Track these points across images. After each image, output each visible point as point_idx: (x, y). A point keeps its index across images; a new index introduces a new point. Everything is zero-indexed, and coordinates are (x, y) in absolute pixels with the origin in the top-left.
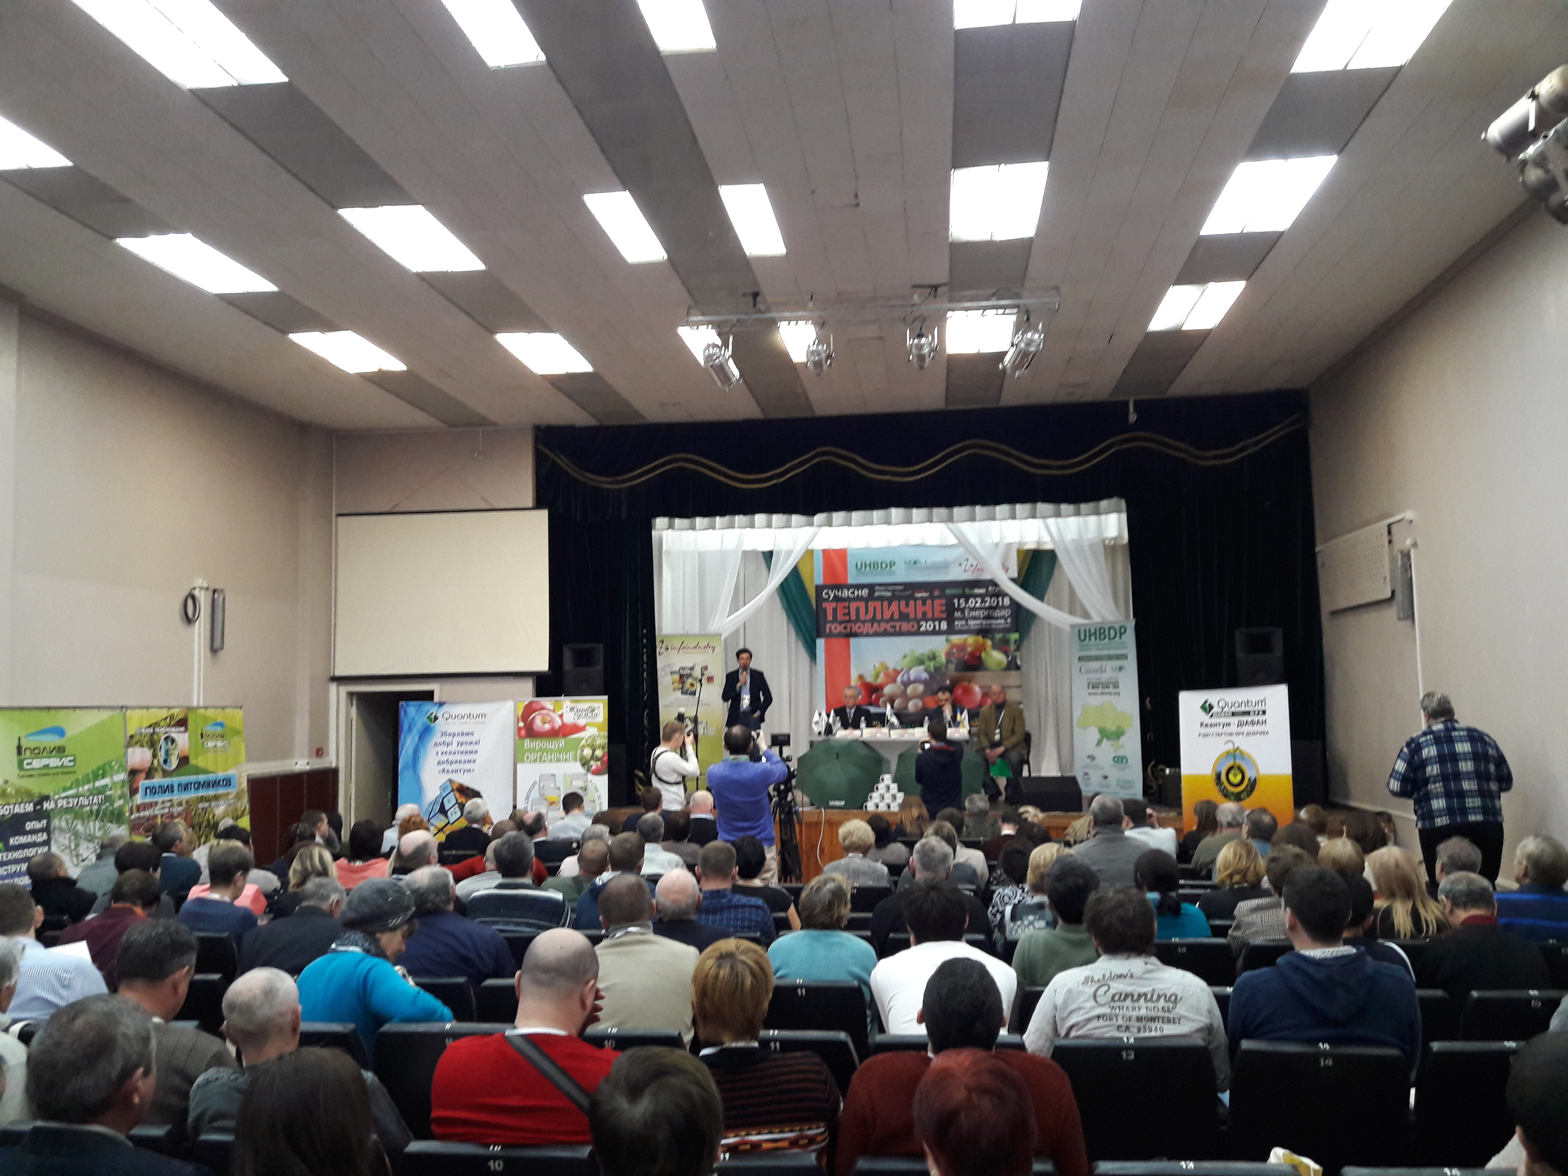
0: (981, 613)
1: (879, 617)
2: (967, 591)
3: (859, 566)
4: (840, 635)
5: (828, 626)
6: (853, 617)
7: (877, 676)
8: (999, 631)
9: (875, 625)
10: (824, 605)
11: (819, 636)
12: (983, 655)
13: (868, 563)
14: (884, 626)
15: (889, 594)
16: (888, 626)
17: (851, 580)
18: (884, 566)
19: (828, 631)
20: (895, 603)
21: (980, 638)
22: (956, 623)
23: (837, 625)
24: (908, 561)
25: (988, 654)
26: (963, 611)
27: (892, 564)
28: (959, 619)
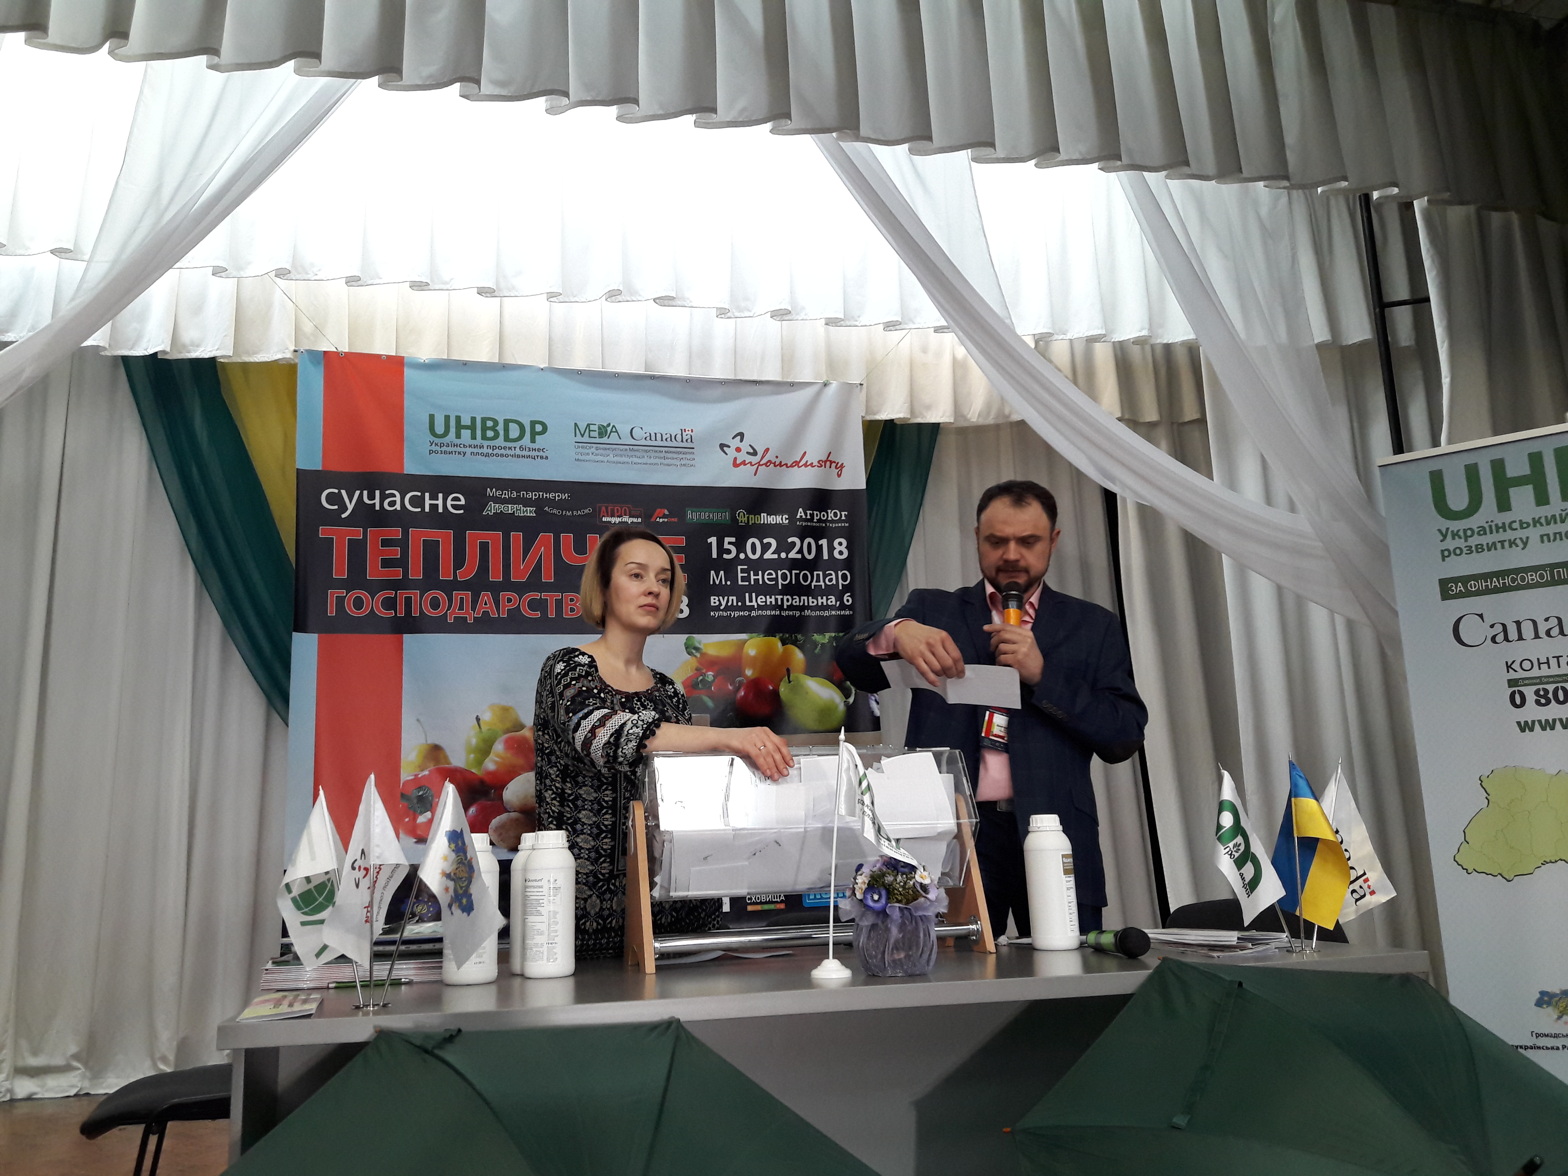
0: (780, 577)
1: (495, 576)
2: (742, 517)
3: (440, 429)
4: (370, 624)
5: (333, 595)
6: (416, 573)
7: (485, 749)
8: (822, 625)
9: (486, 597)
10: (323, 532)
11: (301, 627)
12: (784, 690)
13: (466, 421)
14: (509, 600)
15: (529, 512)
16: (523, 602)
17: (411, 467)
18: (514, 432)
19: (332, 612)
20: (545, 538)
21: (776, 642)
22: (714, 601)
23: (363, 594)
24: (582, 426)
25: (797, 689)
26: (729, 567)
27: (538, 429)
28: (720, 591)
